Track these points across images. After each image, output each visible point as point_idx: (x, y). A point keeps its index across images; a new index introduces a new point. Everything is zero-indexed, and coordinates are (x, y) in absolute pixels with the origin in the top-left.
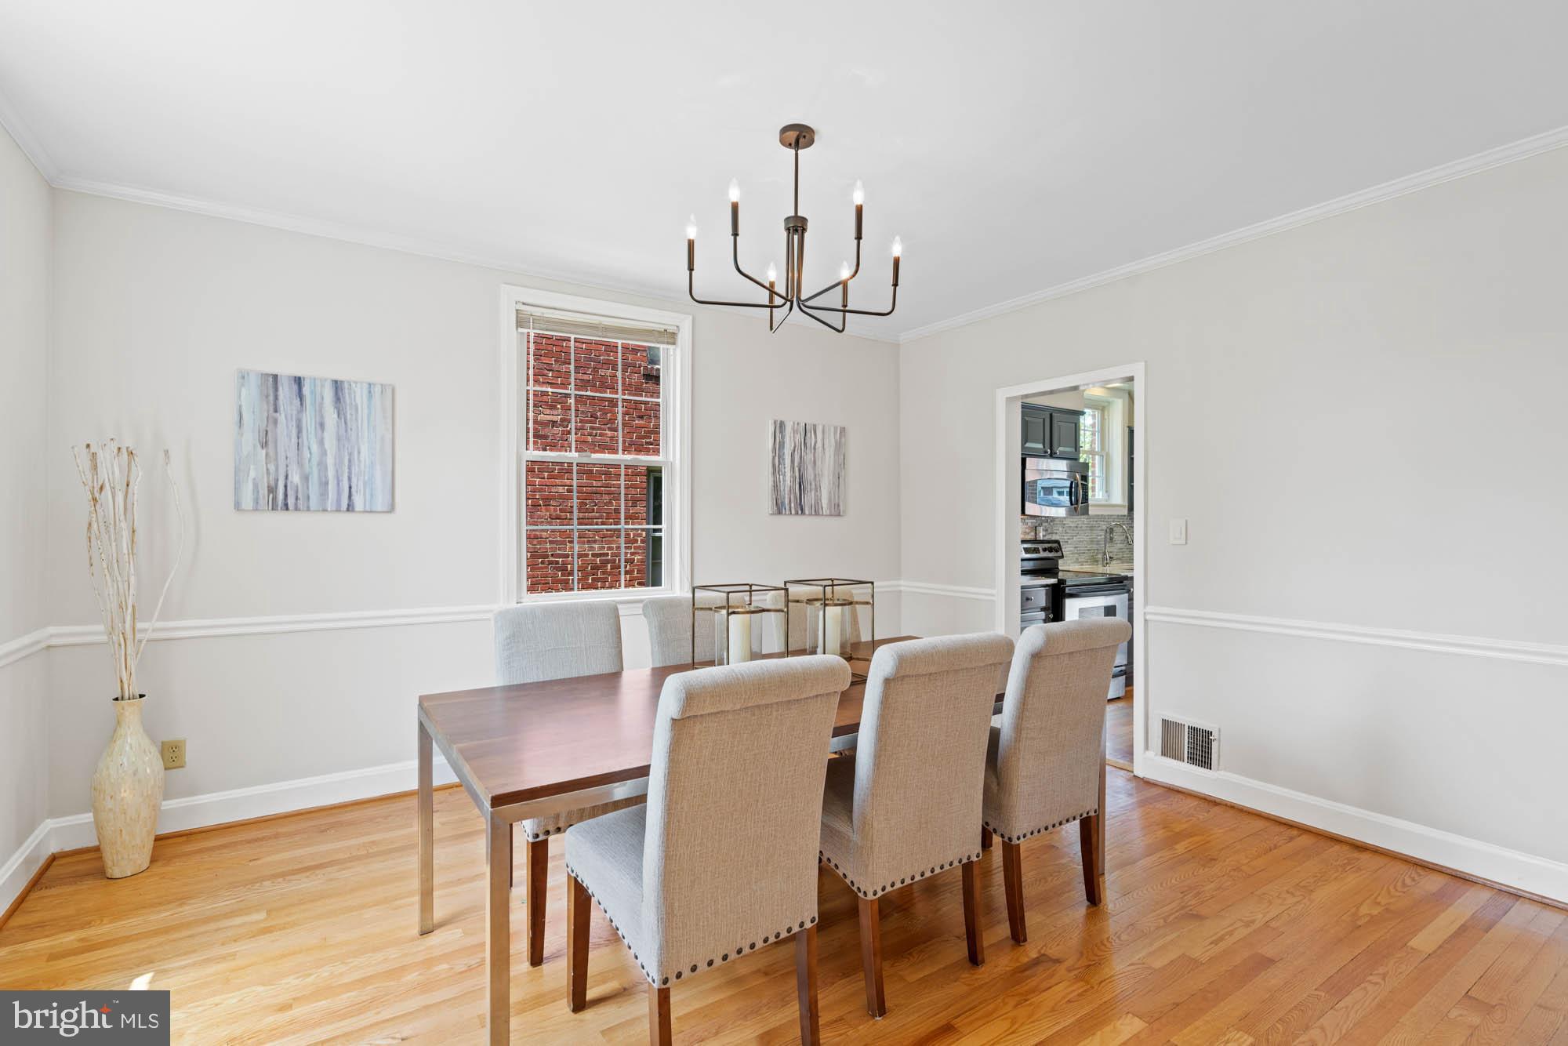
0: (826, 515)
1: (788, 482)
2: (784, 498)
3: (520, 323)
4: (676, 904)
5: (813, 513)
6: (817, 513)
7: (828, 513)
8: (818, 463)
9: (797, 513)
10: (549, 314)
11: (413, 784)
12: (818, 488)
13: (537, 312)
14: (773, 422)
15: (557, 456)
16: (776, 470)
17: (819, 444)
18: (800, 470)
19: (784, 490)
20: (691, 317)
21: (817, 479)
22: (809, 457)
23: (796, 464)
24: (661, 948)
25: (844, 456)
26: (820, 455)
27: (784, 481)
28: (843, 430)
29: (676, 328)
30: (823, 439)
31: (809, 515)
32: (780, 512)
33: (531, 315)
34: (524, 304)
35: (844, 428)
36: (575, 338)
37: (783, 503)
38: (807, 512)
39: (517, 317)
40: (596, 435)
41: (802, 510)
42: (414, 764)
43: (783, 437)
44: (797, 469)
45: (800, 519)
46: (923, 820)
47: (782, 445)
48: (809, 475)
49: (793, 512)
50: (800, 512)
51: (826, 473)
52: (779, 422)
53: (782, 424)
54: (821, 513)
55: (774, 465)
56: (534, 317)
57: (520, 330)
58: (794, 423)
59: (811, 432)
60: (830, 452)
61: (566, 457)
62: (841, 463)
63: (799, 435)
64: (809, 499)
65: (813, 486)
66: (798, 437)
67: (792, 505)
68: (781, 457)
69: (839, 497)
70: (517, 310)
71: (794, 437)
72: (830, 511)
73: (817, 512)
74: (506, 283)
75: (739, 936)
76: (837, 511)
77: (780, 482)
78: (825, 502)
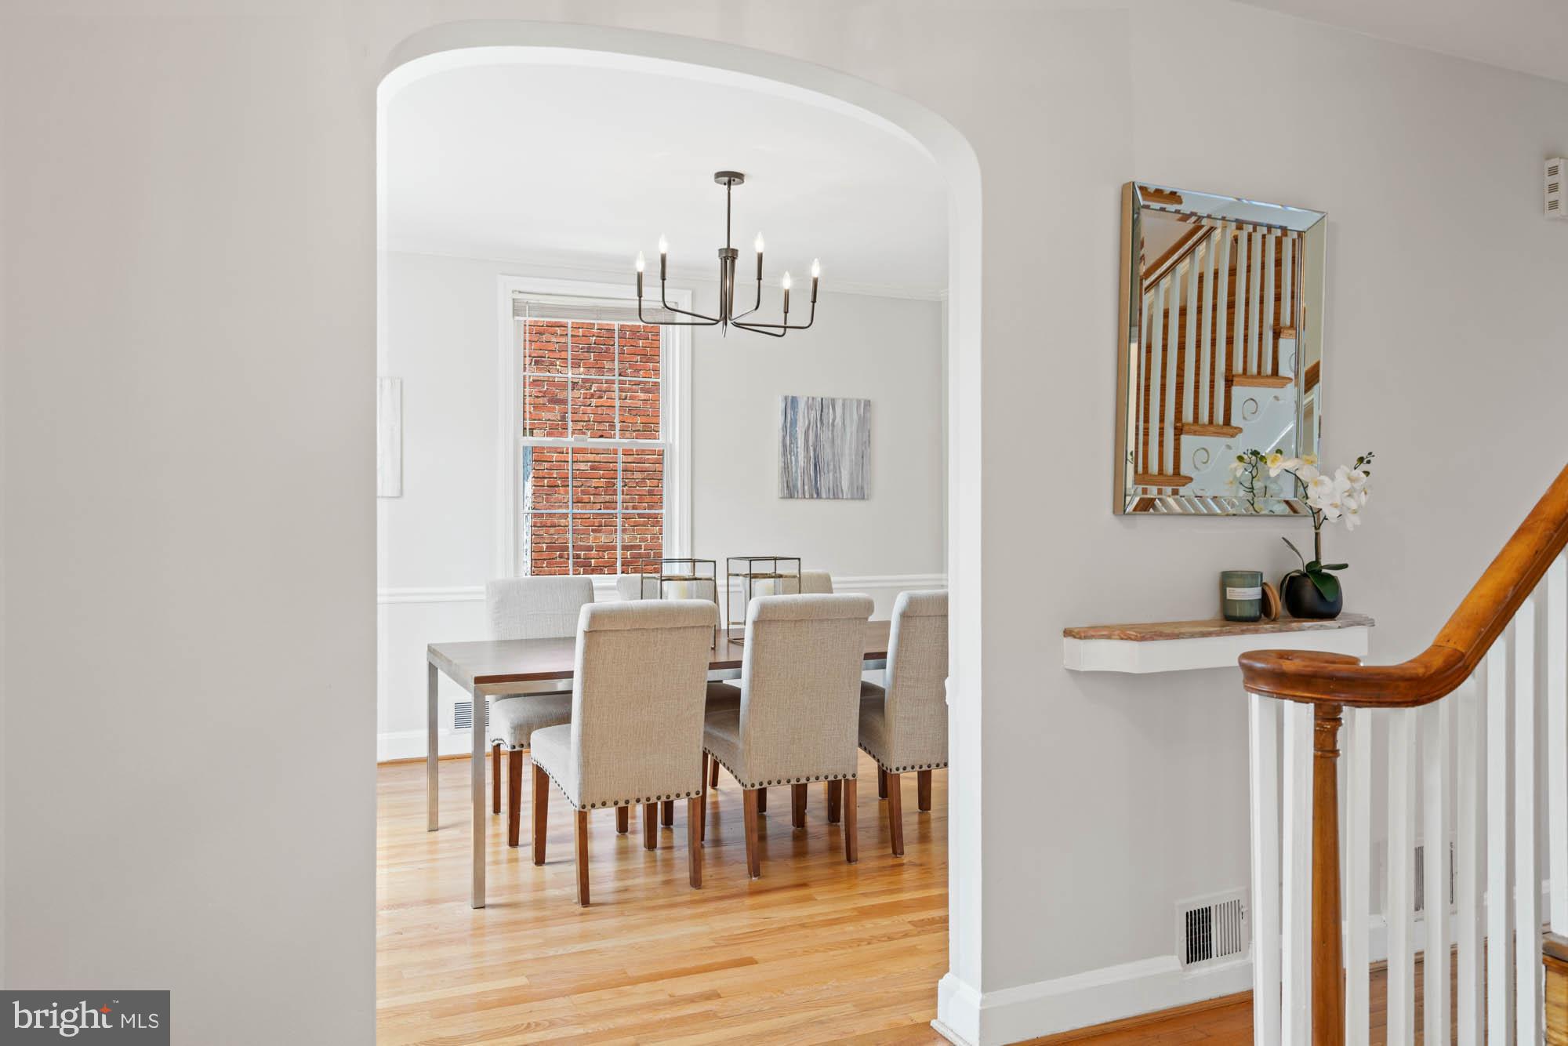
0: (847, 499)
1: (801, 463)
2: (797, 480)
3: (516, 312)
4: (591, 757)
5: (831, 497)
6: (836, 497)
7: (849, 496)
8: (838, 442)
9: (812, 497)
10: (544, 300)
11: (423, 752)
12: (837, 469)
13: (533, 299)
14: (783, 398)
15: (553, 442)
16: (787, 450)
17: (838, 420)
18: (815, 450)
19: (796, 472)
20: (690, 292)
21: (836, 458)
22: (826, 436)
23: (811, 443)
24: (580, 784)
25: (869, 432)
26: (840, 434)
27: (797, 461)
28: (868, 403)
29: (674, 304)
30: (844, 414)
31: (827, 498)
32: (791, 497)
33: (527, 303)
34: (520, 292)
35: (869, 401)
36: (573, 323)
37: (795, 486)
38: (824, 495)
39: (514, 306)
40: (626, 398)
41: (818, 494)
42: (424, 733)
43: (795, 413)
44: (811, 448)
45: (816, 503)
46: (796, 737)
47: (794, 423)
48: (826, 454)
49: (807, 496)
50: (815, 496)
51: (847, 451)
52: (790, 398)
53: (794, 400)
54: (841, 496)
55: (784, 446)
56: (531, 305)
57: (517, 318)
58: (808, 398)
59: (829, 407)
60: (852, 428)
61: (564, 442)
62: (865, 443)
63: (814, 412)
64: (825, 482)
65: (831, 467)
66: (813, 414)
67: (806, 487)
68: (793, 437)
69: (862, 478)
70: (514, 299)
71: (808, 413)
72: (852, 494)
73: (835, 495)
74: (503, 274)
75: (637, 789)
76: (860, 493)
77: (791, 463)
78: (845, 484)
